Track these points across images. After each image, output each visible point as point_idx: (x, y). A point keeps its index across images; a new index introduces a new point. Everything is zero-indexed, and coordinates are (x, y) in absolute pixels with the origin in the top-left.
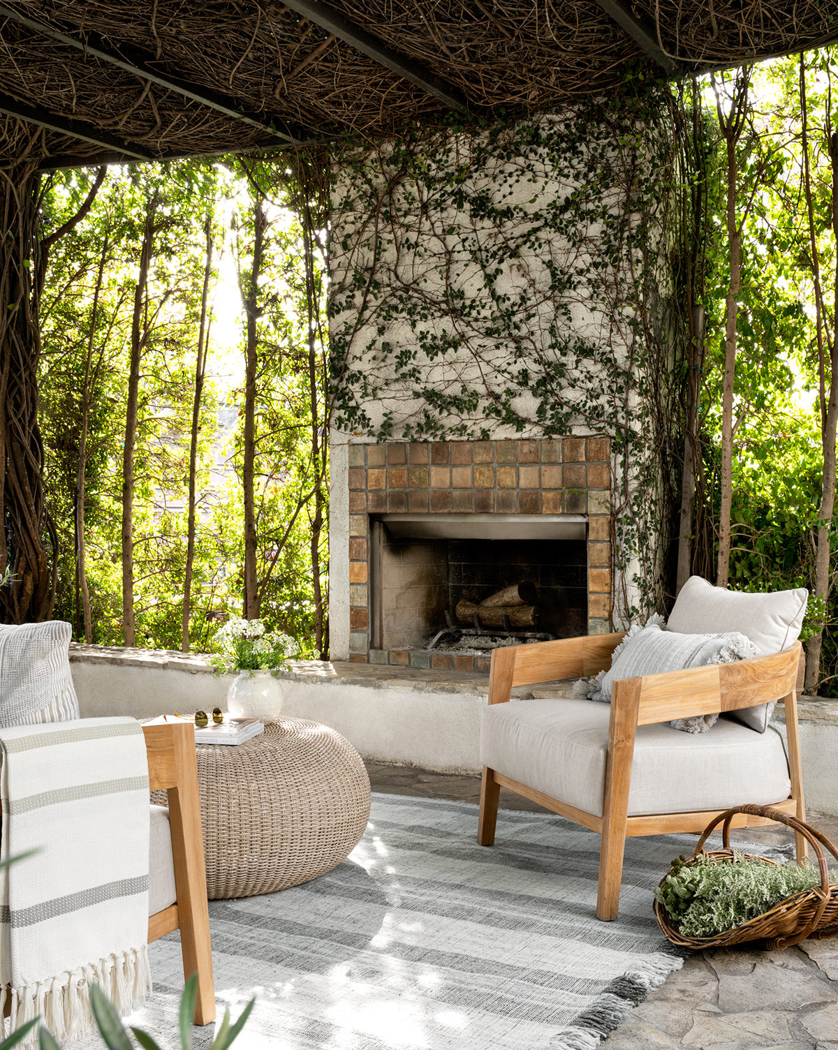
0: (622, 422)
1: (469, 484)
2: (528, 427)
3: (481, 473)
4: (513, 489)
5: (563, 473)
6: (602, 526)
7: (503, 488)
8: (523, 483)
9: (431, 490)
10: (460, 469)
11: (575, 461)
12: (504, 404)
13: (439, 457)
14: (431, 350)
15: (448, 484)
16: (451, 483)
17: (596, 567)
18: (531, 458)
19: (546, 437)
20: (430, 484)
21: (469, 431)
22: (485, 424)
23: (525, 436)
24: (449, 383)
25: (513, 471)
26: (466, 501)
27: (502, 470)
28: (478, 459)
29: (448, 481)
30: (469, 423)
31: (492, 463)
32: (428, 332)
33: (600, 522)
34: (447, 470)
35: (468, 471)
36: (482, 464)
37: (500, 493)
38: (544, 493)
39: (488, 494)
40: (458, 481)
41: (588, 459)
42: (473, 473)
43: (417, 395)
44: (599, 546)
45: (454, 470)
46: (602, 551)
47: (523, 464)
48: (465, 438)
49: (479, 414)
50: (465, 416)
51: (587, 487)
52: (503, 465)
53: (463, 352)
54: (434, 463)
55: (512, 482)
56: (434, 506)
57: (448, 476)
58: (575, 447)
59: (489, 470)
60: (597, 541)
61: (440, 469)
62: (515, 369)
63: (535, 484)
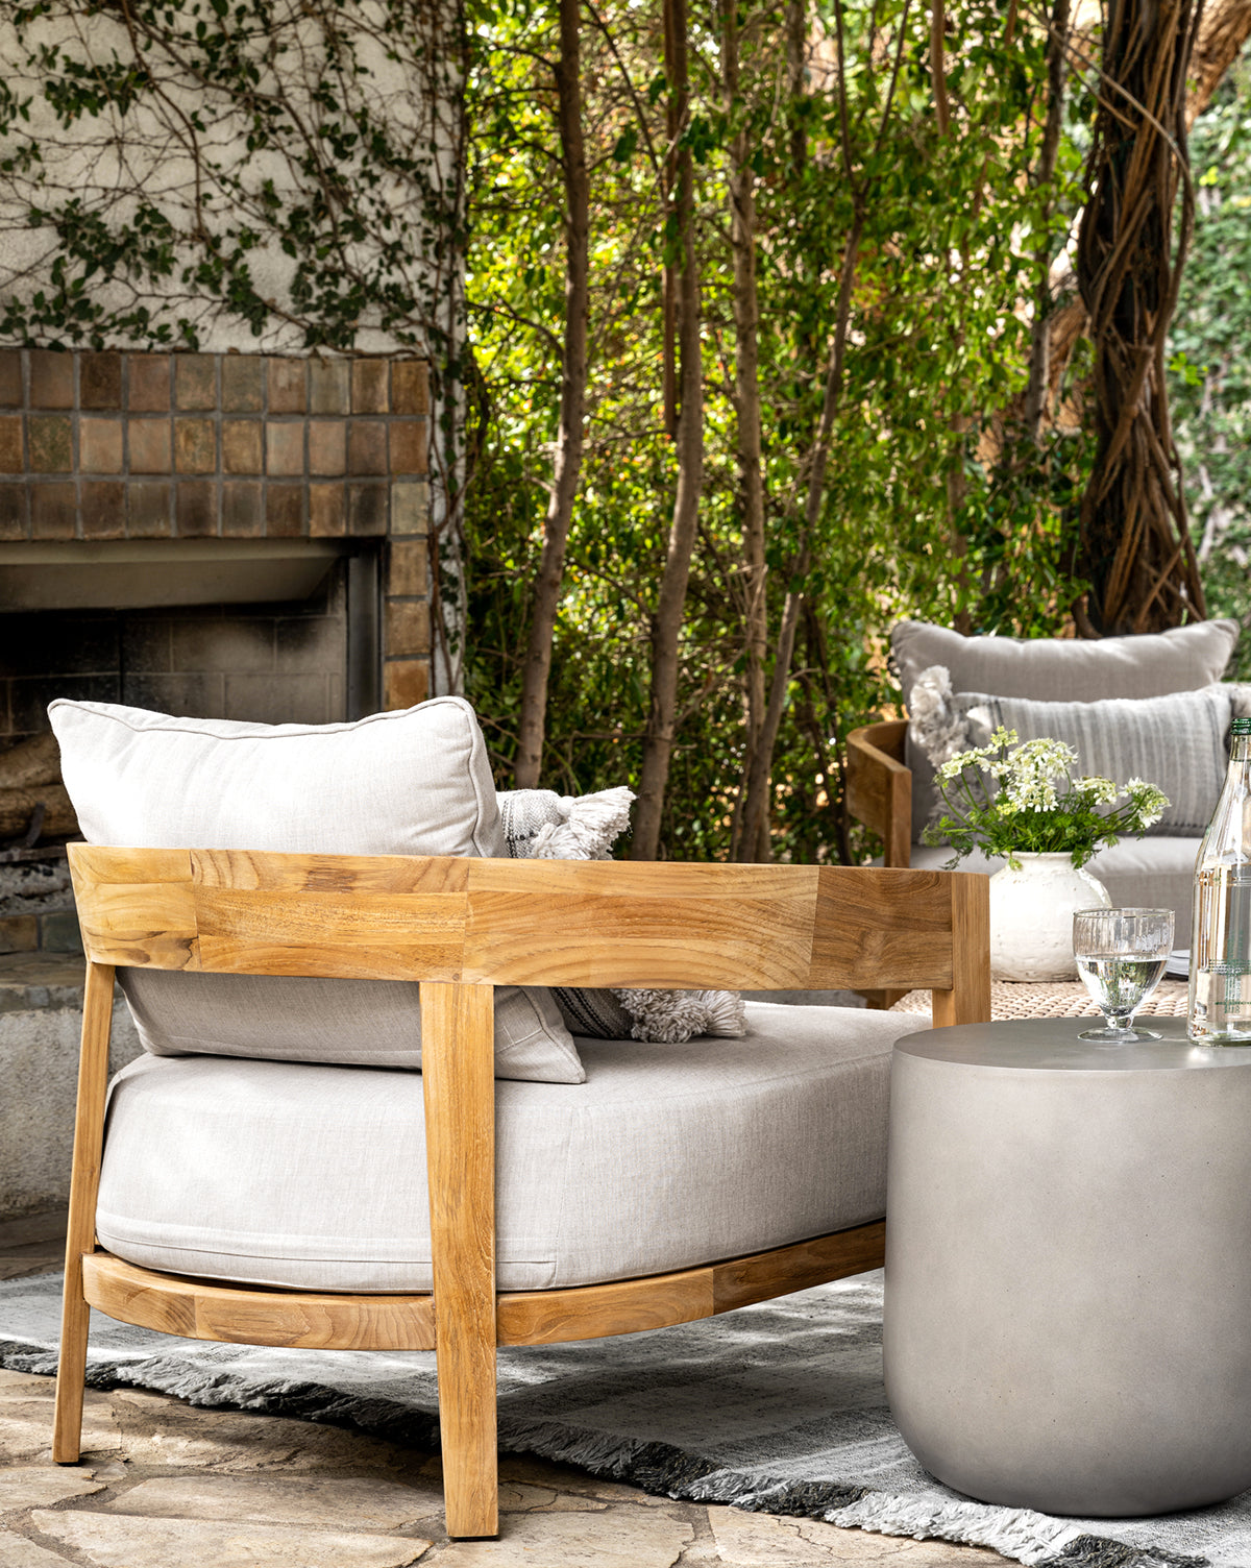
0: (444, 324)
1: (166, 466)
2: (272, 323)
3: (190, 436)
4: (255, 476)
5: (348, 439)
6: (417, 563)
7: (234, 474)
8: (274, 463)
9: (76, 479)
10: (146, 423)
11: (369, 413)
12: (230, 265)
13: (100, 392)
14: (70, 99)
15: (118, 463)
16: (126, 461)
17: (404, 657)
18: (293, 401)
19: (307, 351)
20: (78, 462)
21: (152, 327)
22: (185, 310)
23: (268, 345)
24: (113, 195)
25: (255, 432)
26: (156, 506)
27: (234, 429)
28: (186, 400)
29: (117, 454)
30: (152, 305)
31: (212, 410)
32: (56, 49)
33: (412, 554)
34: (115, 424)
35: (163, 429)
36: (191, 411)
37: (230, 484)
38: (313, 487)
39: (206, 488)
40: (141, 456)
41: (394, 409)
42: (174, 435)
43: (36, 218)
44: (411, 608)
45: (133, 425)
46: (416, 620)
47: (277, 415)
48: (144, 343)
49: (173, 285)
50: (143, 286)
51: (390, 473)
52: (236, 414)
53: (144, 116)
54: (87, 409)
55: (254, 460)
56: (91, 521)
57: (119, 440)
58: (370, 380)
59: (206, 429)
60: (405, 598)
61: (98, 422)
62: (251, 178)
63: (294, 466)
